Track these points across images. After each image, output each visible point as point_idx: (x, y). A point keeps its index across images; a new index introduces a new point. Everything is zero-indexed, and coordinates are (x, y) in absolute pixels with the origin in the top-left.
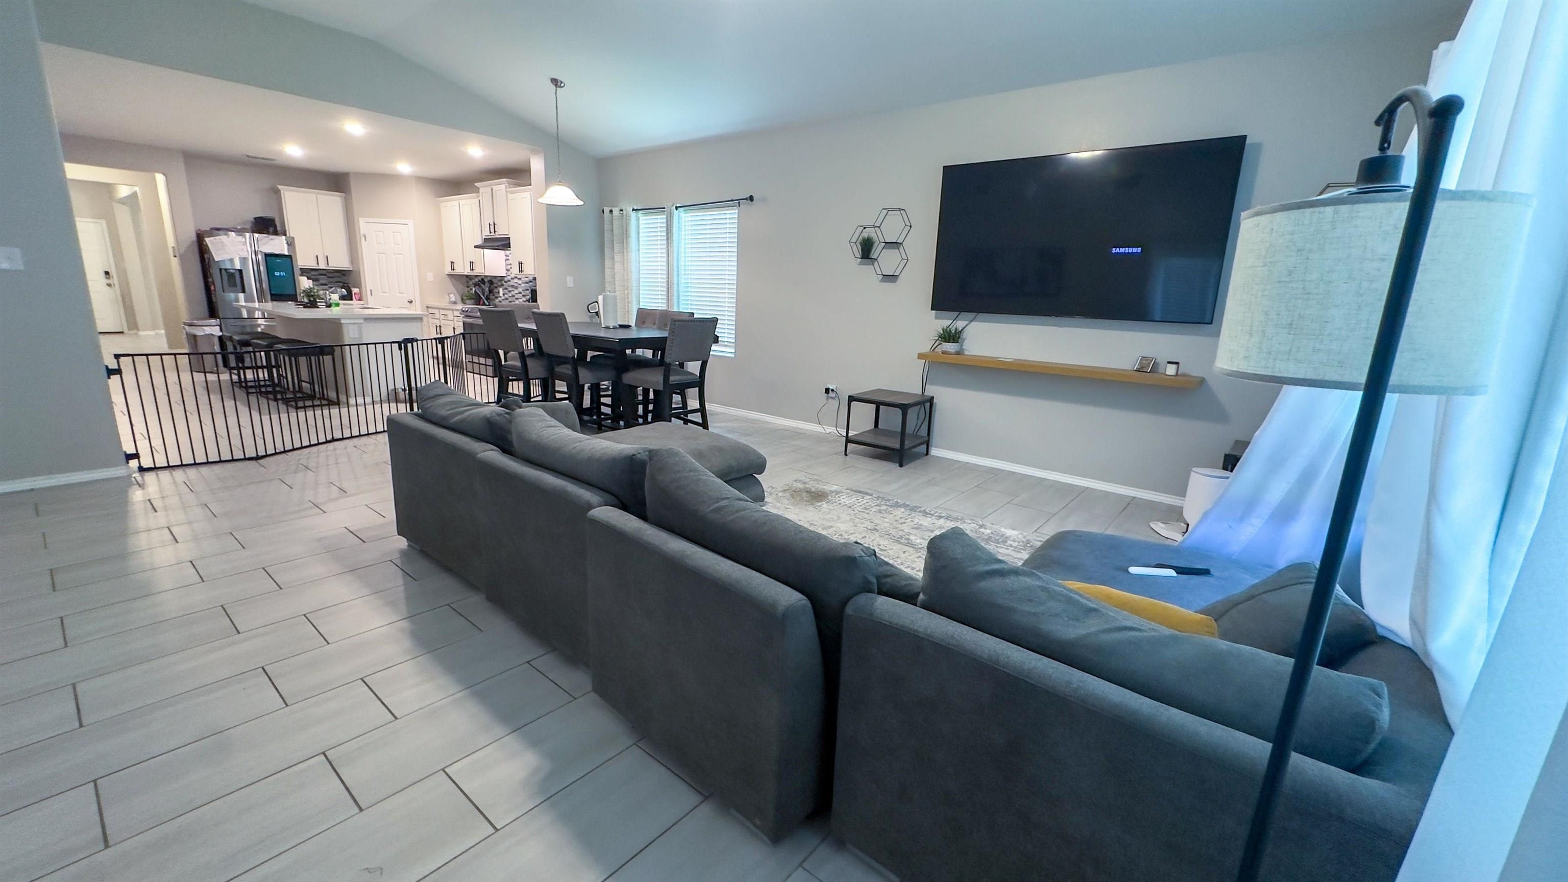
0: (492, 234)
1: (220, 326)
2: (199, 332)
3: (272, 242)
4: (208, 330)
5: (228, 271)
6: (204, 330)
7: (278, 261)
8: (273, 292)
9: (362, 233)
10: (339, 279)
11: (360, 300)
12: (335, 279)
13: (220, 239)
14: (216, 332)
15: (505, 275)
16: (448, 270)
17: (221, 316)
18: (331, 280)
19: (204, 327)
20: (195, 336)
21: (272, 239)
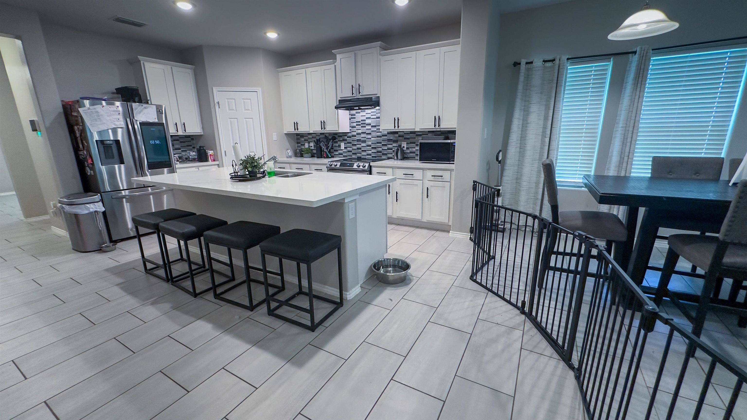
0: (354, 95)
1: (102, 200)
2: (82, 211)
3: (145, 111)
4: (92, 208)
5: (105, 142)
6: (88, 209)
7: (152, 129)
8: (149, 161)
9: (216, 101)
10: (189, 144)
11: (214, 160)
12: (186, 144)
13: (95, 109)
14: (100, 207)
15: (349, 132)
16: (291, 129)
17: (102, 191)
18: (184, 144)
19: (88, 205)
20: (76, 216)
21: (145, 108)
